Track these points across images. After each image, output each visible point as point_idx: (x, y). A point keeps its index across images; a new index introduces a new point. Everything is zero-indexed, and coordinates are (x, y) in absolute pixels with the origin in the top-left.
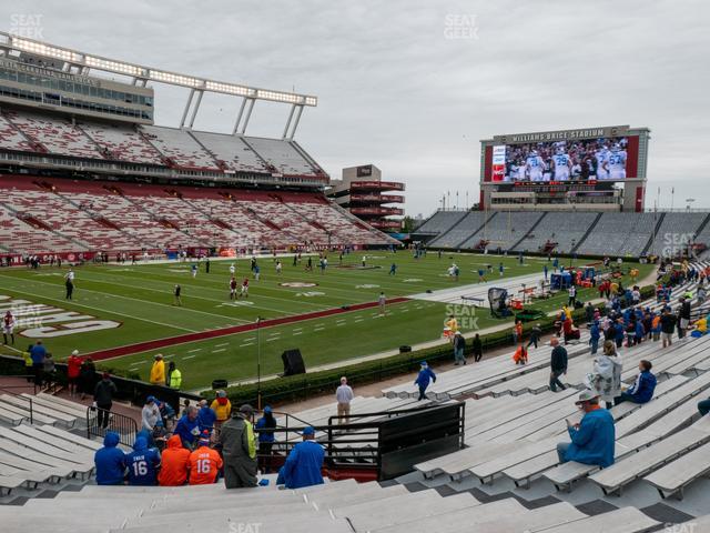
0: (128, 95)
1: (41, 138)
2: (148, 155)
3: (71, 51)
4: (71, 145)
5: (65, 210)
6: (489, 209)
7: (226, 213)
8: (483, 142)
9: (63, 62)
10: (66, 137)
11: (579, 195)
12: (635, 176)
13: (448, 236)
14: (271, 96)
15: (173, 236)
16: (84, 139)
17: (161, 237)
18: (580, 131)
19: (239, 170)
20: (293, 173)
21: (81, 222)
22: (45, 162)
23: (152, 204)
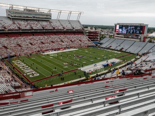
0: (47, 15)
1: (32, 26)
2: (50, 27)
3: (37, 8)
4: (37, 26)
5: (36, 40)
6: (115, 38)
7: (64, 38)
8: (115, 24)
9: (35, 10)
10: (36, 25)
11: (132, 37)
12: (144, 34)
13: (105, 44)
14: (74, 12)
15: (53, 45)
16: (39, 24)
17: (51, 46)
18: (134, 24)
19: (67, 29)
20: (77, 29)
21: (38, 43)
22: (33, 31)
23: (51, 37)
